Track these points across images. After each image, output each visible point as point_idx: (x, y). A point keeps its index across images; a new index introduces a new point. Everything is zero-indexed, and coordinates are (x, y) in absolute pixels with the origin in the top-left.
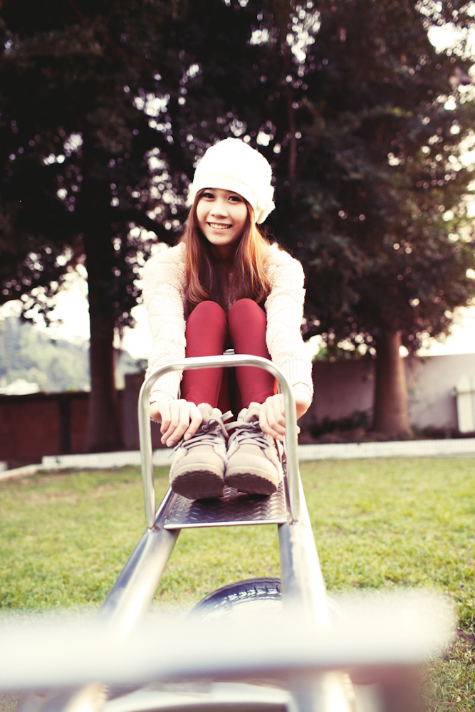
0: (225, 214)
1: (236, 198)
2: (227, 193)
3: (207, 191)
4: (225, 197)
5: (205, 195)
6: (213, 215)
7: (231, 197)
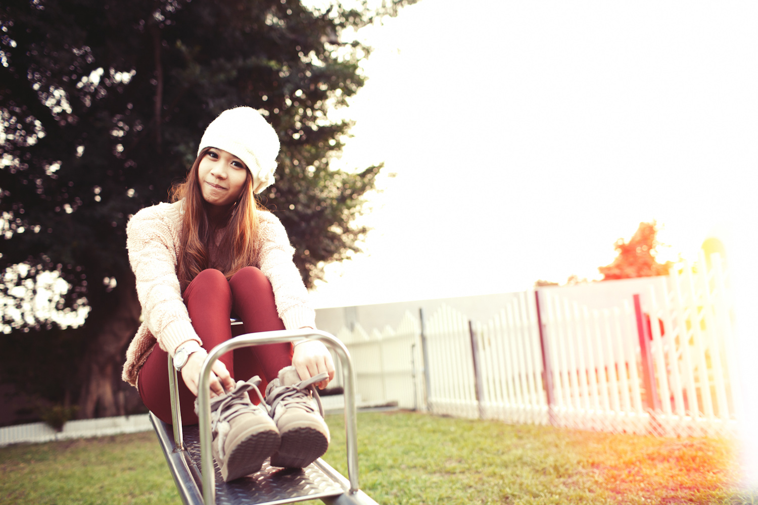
0: (224, 175)
1: (240, 165)
2: (232, 157)
3: (212, 150)
4: (228, 160)
5: (210, 153)
6: (213, 174)
7: (234, 162)
